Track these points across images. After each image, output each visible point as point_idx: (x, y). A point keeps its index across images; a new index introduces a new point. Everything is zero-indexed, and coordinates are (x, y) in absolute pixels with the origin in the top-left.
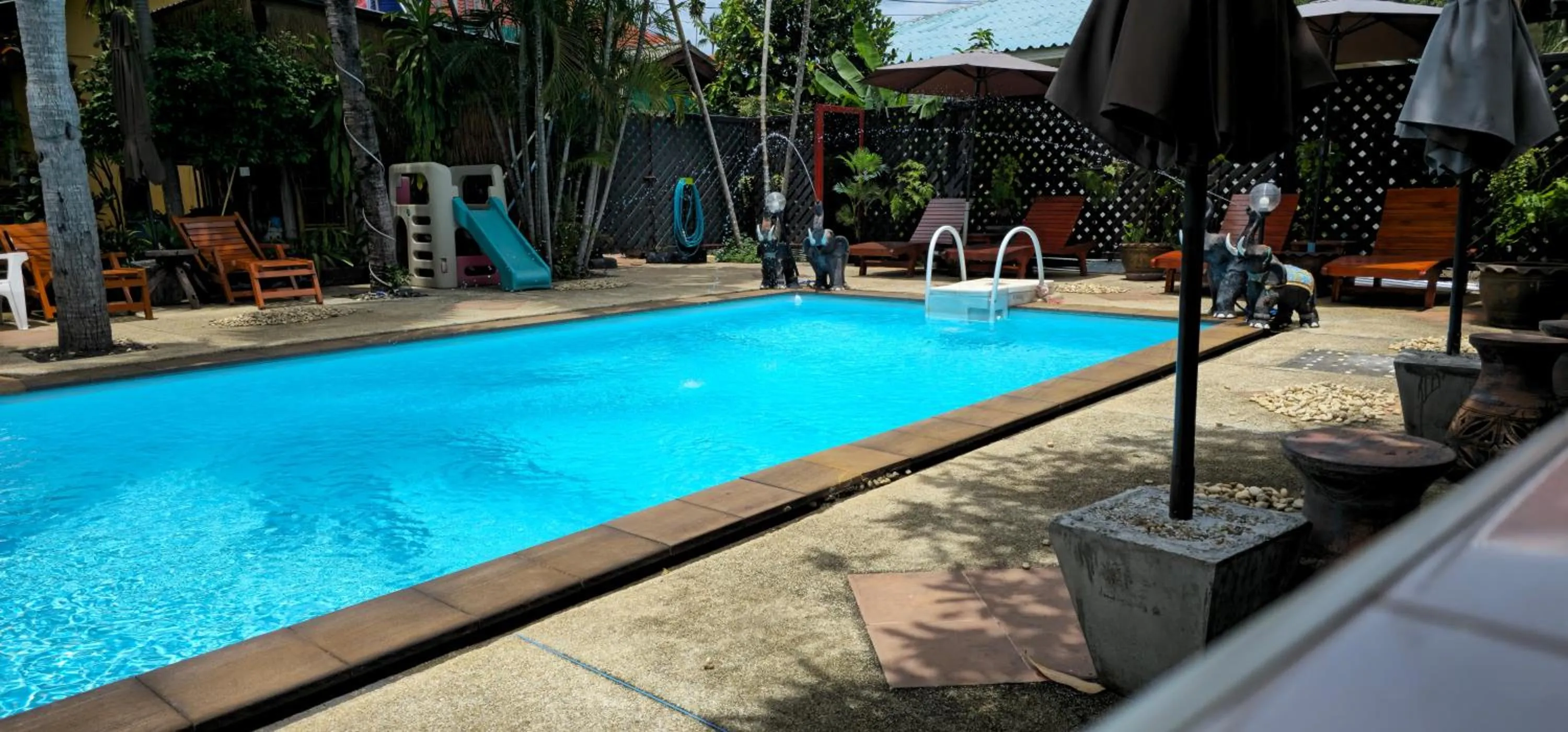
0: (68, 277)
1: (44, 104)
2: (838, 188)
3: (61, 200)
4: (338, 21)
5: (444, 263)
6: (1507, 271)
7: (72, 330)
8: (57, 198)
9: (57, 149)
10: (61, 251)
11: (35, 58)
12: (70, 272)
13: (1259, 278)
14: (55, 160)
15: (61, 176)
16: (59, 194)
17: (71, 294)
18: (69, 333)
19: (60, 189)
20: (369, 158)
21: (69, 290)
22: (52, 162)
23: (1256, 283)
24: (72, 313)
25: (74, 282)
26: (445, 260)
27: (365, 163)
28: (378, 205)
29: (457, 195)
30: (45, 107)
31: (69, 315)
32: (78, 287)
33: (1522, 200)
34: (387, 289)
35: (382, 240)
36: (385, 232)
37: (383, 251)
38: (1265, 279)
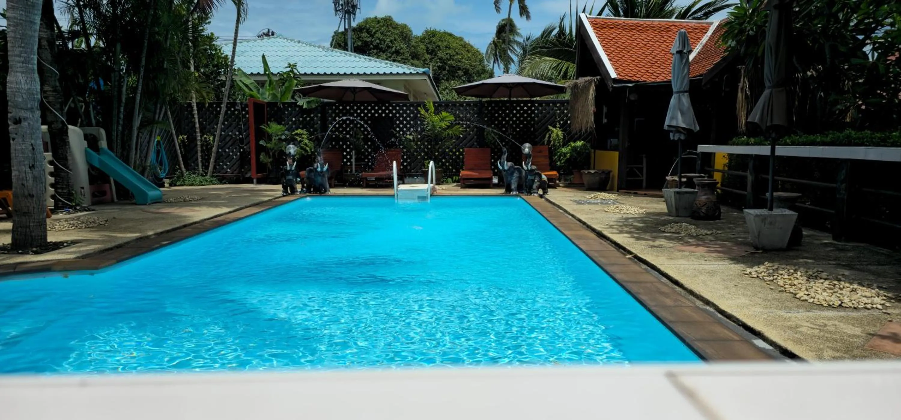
0: (34, 199)
1: (29, 86)
2: (262, 142)
3: (33, 149)
4: (47, 35)
5: (82, 190)
6: (595, 172)
7: (33, 234)
8: (31, 147)
9: (33, 116)
10: (31, 182)
11: (25, 57)
12: (35, 195)
13: (533, 178)
14: (31, 123)
15: (34, 133)
16: (32, 145)
17: (36, 210)
18: (32, 236)
19: (33, 142)
20: (63, 122)
21: (34, 208)
22: (29, 124)
23: (532, 180)
24: (34, 222)
25: (38, 202)
26: (83, 188)
27: (60, 125)
28: (67, 153)
29: (87, 146)
30: (29, 89)
31: (32, 224)
32: (39, 205)
33: (564, 150)
34: (71, 207)
35: (68, 175)
36: (70, 170)
37: (68, 182)
38: (535, 178)
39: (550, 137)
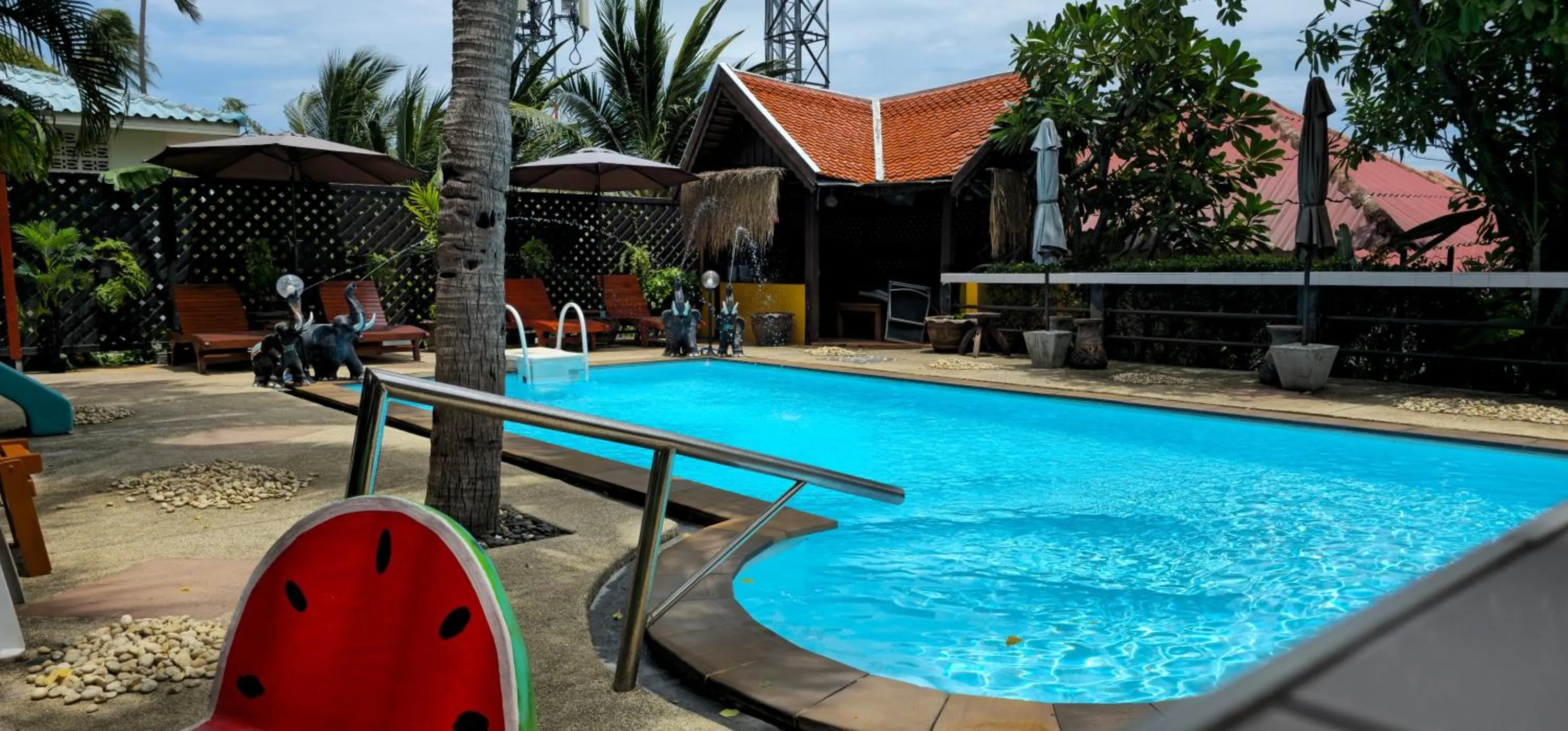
2: (24, 270)
33: (659, 282)
39: (628, 260)
